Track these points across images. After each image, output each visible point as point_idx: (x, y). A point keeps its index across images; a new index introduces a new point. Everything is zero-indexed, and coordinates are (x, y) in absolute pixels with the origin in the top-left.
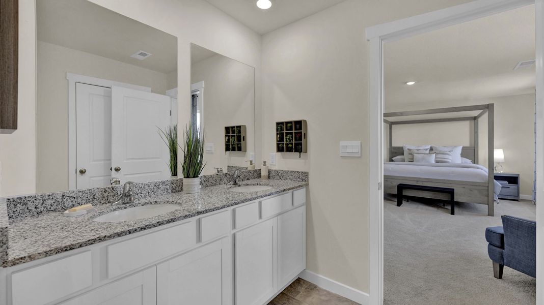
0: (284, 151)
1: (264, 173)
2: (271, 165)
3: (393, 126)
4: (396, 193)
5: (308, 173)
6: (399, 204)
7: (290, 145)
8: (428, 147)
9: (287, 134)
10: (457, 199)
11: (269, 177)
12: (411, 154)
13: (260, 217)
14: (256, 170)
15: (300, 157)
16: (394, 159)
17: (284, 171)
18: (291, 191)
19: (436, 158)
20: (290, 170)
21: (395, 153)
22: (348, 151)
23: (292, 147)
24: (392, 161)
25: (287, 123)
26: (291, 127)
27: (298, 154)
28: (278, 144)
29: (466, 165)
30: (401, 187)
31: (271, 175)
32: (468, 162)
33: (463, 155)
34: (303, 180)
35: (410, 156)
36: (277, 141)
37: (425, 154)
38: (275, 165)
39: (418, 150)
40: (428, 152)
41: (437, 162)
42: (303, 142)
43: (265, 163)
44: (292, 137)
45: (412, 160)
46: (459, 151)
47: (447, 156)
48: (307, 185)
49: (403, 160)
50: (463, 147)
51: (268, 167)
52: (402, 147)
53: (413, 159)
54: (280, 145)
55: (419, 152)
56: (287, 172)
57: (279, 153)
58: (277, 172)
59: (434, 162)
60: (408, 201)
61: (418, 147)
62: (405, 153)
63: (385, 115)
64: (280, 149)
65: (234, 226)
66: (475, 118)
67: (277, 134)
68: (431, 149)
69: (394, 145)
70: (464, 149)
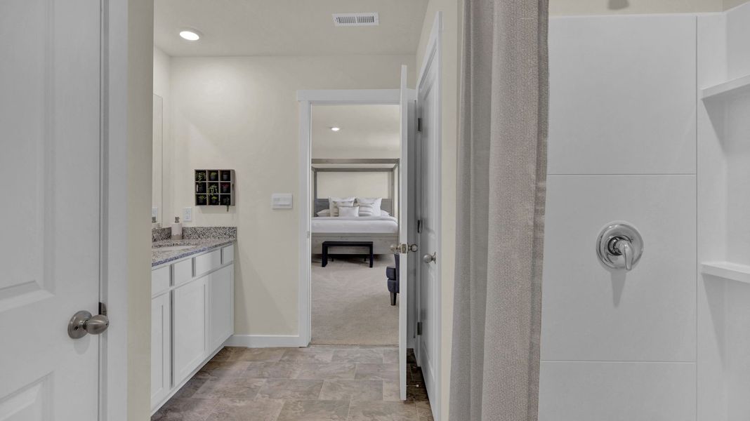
0: (206, 204)
1: (176, 232)
2: (185, 221)
3: (318, 173)
4: (321, 252)
5: (236, 228)
6: (324, 265)
7: (214, 198)
8: (353, 199)
9: (211, 184)
10: (375, 251)
11: (183, 237)
12: (336, 207)
13: (193, 275)
14: (164, 229)
15: (228, 210)
16: (319, 213)
17: (204, 228)
18: (219, 247)
19: (359, 211)
20: (213, 226)
21: (321, 206)
22: (281, 203)
23: (218, 199)
24: (317, 216)
25: (210, 172)
26: (217, 176)
27: (225, 207)
28: (197, 196)
29: (384, 217)
30: (326, 245)
31: (185, 234)
32: (386, 214)
33: (382, 208)
34: (230, 236)
35: (335, 210)
36: (196, 192)
37: (349, 207)
38: (191, 221)
39: (343, 202)
40: (352, 204)
41: (360, 215)
42: (231, 194)
43: (177, 219)
44: (217, 188)
45: (337, 215)
46: (379, 203)
47: (369, 209)
48: (236, 241)
49: (329, 215)
50: (383, 200)
51: (181, 224)
52: (328, 199)
53: (338, 213)
54: (200, 197)
55: (344, 205)
56: (209, 229)
57: (198, 207)
58: (195, 230)
59: (357, 215)
60: (333, 261)
61: (343, 199)
62: (331, 206)
63: (314, 161)
64: (200, 202)
65: (172, 283)
66: (392, 170)
67: (197, 183)
68: (356, 201)
69: (319, 197)
70: (383, 201)
